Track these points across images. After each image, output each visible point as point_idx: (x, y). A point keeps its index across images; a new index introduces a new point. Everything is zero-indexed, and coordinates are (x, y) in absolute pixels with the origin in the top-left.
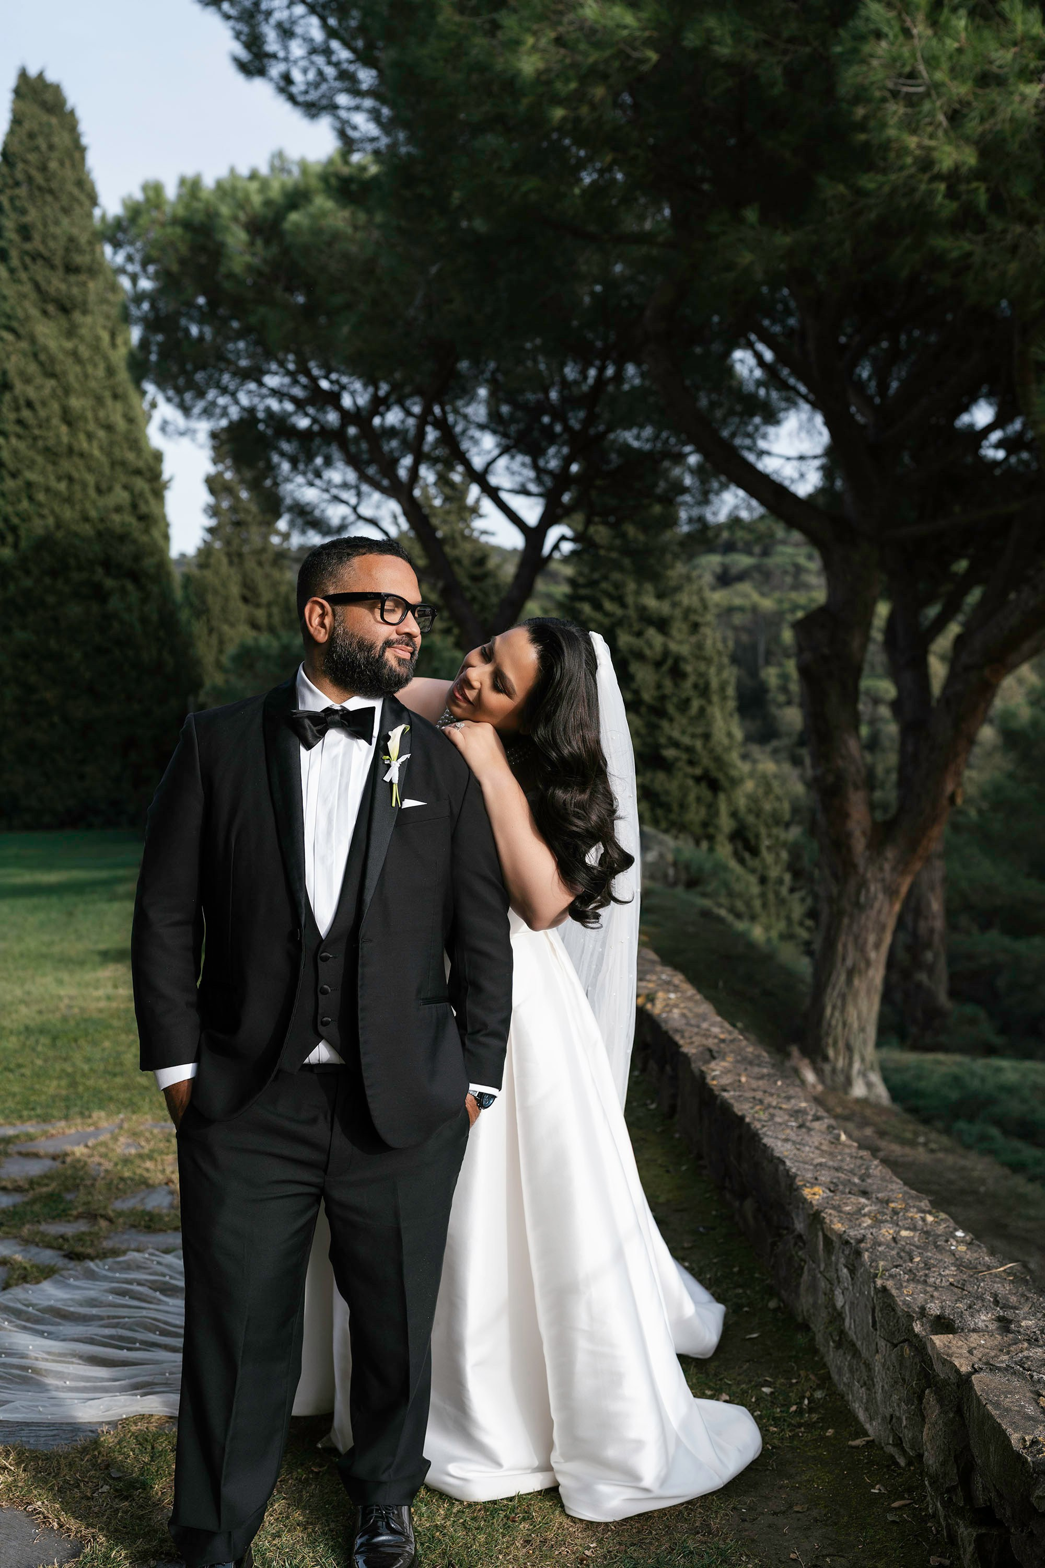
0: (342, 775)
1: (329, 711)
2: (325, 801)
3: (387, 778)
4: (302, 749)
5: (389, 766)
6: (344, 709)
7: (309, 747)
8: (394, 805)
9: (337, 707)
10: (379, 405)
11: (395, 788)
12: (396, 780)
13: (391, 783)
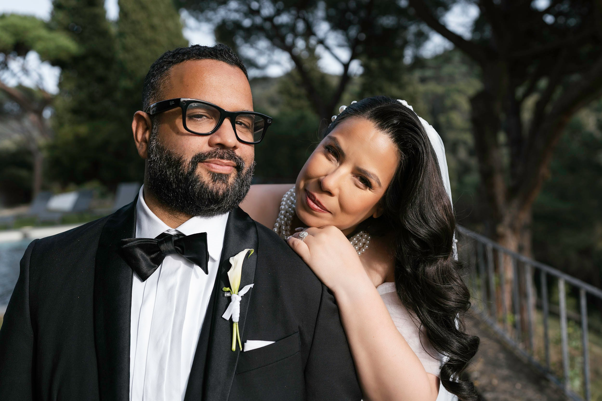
0: (177, 311)
1: (164, 237)
2: (157, 345)
3: (226, 316)
4: (136, 280)
5: (229, 299)
6: (180, 234)
7: (143, 277)
8: (234, 348)
9: (173, 232)
10: (278, 13)
11: (236, 328)
12: (236, 319)
13: (231, 320)
